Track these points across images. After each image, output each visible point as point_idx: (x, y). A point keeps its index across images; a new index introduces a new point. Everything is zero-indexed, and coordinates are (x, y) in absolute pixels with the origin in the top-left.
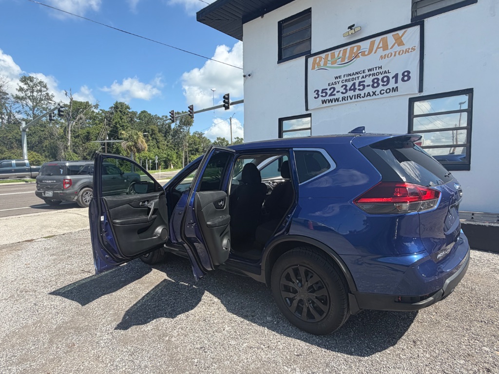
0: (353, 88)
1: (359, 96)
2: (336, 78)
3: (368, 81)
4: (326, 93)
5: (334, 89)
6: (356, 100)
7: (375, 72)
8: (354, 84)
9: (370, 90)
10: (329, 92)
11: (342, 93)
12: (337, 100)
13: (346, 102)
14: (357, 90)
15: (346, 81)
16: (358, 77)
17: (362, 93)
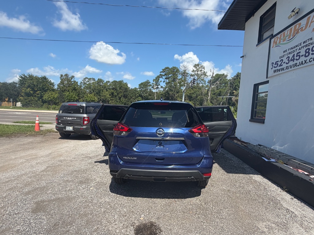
0: (292, 59)
1: (296, 65)
2: (284, 52)
3: (303, 52)
4: (278, 64)
5: (282, 60)
6: (294, 68)
7: (307, 43)
8: (294, 55)
9: (303, 59)
10: (279, 63)
11: (287, 63)
12: (283, 69)
13: (288, 70)
14: (295, 60)
15: (289, 53)
16: (297, 49)
17: (298, 62)
